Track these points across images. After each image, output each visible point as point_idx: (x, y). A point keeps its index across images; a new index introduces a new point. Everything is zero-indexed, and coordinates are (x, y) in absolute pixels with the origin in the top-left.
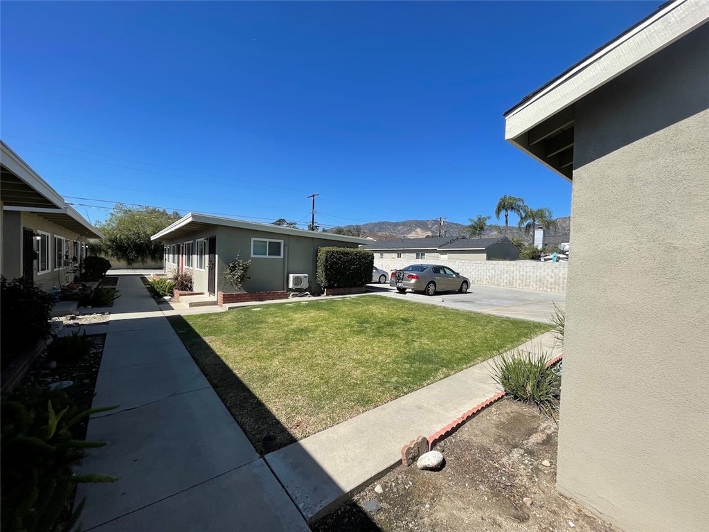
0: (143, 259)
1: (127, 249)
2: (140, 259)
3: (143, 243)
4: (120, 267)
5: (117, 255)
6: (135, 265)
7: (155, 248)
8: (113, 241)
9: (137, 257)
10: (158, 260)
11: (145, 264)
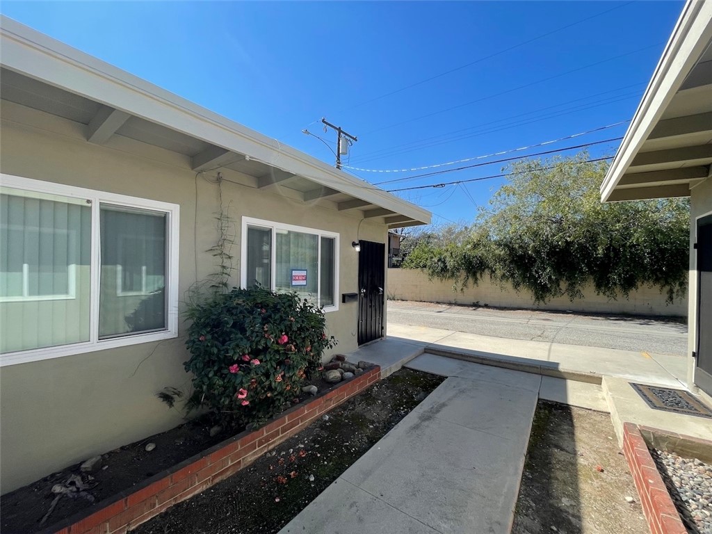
0: (572, 285)
1: (532, 261)
2: (564, 285)
3: (572, 242)
4: (519, 302)
5: (512, 275)
6: (553, 301)
7: (606, 255)
8: (507, 246)
9: (557, 282)
10: (618, 290)
11: (576, 299)
